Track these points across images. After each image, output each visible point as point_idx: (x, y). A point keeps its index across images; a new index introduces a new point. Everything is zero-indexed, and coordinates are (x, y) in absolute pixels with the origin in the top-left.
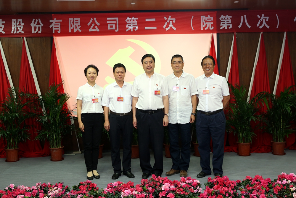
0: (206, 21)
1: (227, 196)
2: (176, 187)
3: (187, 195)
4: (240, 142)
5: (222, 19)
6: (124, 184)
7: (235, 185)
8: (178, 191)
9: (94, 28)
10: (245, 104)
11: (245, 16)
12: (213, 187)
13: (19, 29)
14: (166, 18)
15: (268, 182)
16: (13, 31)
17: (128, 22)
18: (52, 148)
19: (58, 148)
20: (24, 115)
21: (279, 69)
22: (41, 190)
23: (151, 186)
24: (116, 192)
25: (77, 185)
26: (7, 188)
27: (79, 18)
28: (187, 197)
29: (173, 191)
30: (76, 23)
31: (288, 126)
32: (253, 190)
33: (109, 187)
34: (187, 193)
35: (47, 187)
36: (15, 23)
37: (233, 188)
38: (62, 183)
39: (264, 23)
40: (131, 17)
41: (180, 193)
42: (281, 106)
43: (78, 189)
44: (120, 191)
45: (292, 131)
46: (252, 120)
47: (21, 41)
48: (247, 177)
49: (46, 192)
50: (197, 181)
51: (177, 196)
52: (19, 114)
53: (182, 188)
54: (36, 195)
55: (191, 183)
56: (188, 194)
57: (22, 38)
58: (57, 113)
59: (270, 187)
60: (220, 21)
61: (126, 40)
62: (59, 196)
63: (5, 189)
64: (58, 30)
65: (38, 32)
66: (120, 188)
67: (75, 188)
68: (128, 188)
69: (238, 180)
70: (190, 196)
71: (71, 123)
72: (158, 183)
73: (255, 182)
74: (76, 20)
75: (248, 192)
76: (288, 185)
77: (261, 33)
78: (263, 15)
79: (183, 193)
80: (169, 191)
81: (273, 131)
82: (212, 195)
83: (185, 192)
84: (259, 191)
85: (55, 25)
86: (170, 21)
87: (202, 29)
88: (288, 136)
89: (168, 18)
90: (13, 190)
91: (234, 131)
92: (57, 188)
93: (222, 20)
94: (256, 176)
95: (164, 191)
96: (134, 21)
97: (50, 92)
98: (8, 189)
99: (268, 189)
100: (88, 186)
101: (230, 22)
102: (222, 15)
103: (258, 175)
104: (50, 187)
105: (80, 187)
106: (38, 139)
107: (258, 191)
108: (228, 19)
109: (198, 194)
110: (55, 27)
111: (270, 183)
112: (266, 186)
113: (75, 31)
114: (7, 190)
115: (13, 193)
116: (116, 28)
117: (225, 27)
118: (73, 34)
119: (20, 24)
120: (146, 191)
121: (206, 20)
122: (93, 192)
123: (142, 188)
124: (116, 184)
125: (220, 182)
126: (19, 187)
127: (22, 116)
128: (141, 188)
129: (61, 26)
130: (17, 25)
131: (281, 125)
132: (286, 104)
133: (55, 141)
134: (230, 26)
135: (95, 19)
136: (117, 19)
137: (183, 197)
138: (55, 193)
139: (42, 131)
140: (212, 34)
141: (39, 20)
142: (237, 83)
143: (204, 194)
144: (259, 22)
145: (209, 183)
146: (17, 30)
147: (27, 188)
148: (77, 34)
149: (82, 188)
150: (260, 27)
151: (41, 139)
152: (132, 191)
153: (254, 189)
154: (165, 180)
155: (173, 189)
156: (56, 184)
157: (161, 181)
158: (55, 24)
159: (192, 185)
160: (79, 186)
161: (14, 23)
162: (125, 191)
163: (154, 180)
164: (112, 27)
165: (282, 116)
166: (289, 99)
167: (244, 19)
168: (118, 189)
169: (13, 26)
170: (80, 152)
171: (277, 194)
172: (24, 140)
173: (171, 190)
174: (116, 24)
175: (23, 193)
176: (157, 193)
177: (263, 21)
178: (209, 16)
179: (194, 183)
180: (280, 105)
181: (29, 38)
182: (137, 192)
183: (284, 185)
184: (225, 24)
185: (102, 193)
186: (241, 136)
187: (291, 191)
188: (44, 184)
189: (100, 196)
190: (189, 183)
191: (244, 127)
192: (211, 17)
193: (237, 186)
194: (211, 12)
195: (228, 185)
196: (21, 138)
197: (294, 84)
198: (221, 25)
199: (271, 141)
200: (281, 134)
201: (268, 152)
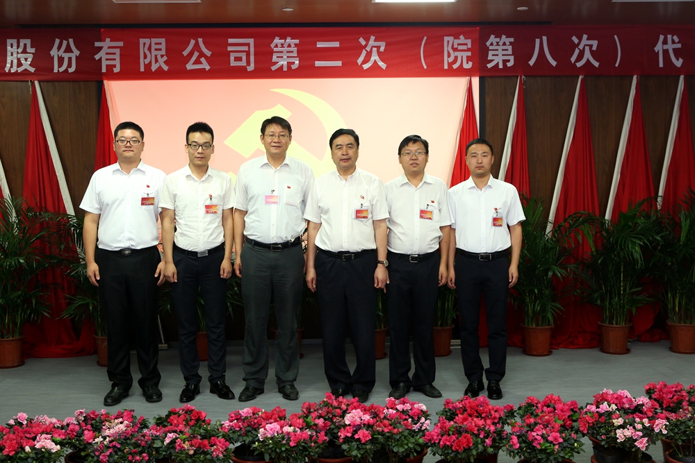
0: (455, 50)
1: (482, 436)
2: (376, 418)
3: (397, 434)
4: (528, 325)
5: (492, 44)
6: (265, 413)
7: (502, 415)
8: (380, 426)
9: (198, 62)
10: (541, 239)
11: (545, 38)
12: (455, 418)
13: (23, 61)
14: (363, 42)
15: (572, 410)
16: (8, 65)
17: (275, 49)
18: (101, 337)
20: (36, 260)
21: (619, 159)
23: (323, 417)
24: (248, 428)
25: (164, 415)
26: (12, 422)
27: (164, 39)
28: (398, 437)
29: (369, 426)
30: (156, 50)
31: (636, 290)
32: (536, 424)
33: (233, 418)
34: (398, 430)
35: (100, 420)
36: (15, 47)
37: (496, 421)
38: (131, 411)
39: (587, 55)
40: (283, 37)
41: (383, 431)
42: (619, 243)
43: (166, 424)
44: (256, 426)
45: (645, 301)
46: (554, 274)
47: (28, 91)
48: (528, 398)
49: (97, 429)
50: (421, 407)
51: (375, 436)
52: (26, 258)
53: (388, 419)
54: (76, 436)
55: (407, 411)
56: (400, 433)
57: (30, 84)
59: (574, 418)
60: (487, 50)
61: (272, 90)
62: (126, 437)
63: (7, 424)
64: (115, 66)
65: (66, 71)
66: (256, 421)
67: (161, 422)
68: (273, 421)
69: (508, 405)
70: (402, 435)
72: (338, 410)
73: (545, 408)
74: (156, 44)
75: (526, 429)
76: (610, 414)
77: (581, 77)
78: (585, 37)
79: (388, 431)
80: (360, 425)
81: (603, 300)
82: (449, 435)
83: (394, 428)
84: (549, 426)
85: (107, 54)
86: (373, 49)
87: (446, 67)
88: (634, 311)
89: (367, 40)
90: (25, 426)
91: (514, 300)
92: (121, 420)
93: (491, 48)
94: (547, 397)
95: (349, 425)
96: (289, 46)
98: (14, 424)
99: (570, 423)
100: (188, 417)
101: (510, 52)
102: (492, 36)
103: (552, 395)
104: (107, 419)
105: (172, 418)
106: (70, 316)
107: (546, 427)
108: (504, 44)
109: (421, 434)
110: (107, 60)
111: (576, 412)
112: (567, 417)
113: (154, 67)
114: (11, 426)
115: (26, 431)
116: (248, 63)
117: (498, 63)
118: (149, 75)
119: (24, 51)
120: (311, 426)
121: (456, 46)
122: (200, 428)
123: (304, 421)
124: (248, 413)
125: (469, 409)
126: (37, 419)
127: (33, 264)
128: (301, 421)
129: (121, 55)
130: (18, 53)
131: (620, 286)
132: (632, 241)
134: (509, 61)
135: (200, 40)
136: (251, 41)
137: (388, 437)
138: (118, 430)
139: (79, 298)
140: (468, 78)
141: (71, 41)
142: (524, 190)
143: (434, 433)
144: (577, 52)
145: (447, 410)
146: (20, 64)
147: (54, 420)
148: (159, 75)
149: (176, 422)
150: (579, 65)
151: (75, 317)
152: (282, 427)
153: (540, 421)
154: (352, 404)
155: (368, 423)
156: (119, 412)
157: (344, 407)
158: (108, 52)
159: (409, 415)
160: (168, 416)
161: (12, 47)
162: (268, 426)
163: (329, 403)
164: (237, 59)
165: (622, 267)
166: (639, 228)
167: (541, 45)
168: (252, 423)
169: (9, 54)
170: (165, 346)
171: (586, 432)
172: (37, 319)
173: (364, 425)
174: (248, 53)
175: (48, 430)
176: (335, 431)
177: (585, 49)
178: (462, 37)
179: (413, 411)
180: (617, 242)
181: (45, 83)
182: (292, 428)
183: (600, 415)
184: (498, 55)
185: (218, 430)
186: (530, 311)
187: (614, 426)
188: (93, 413)
189: (214, 436)
190: (403, 411)
191: (536, 291)
192: (465, 39)
193: (507, 416)
194: (466, 29)
195: (486, 416)
196: (30, 314)
197: (653, 195)
198: (489, 59)
199: (599, 323)
200: (620, 306)
201: (591, 347)
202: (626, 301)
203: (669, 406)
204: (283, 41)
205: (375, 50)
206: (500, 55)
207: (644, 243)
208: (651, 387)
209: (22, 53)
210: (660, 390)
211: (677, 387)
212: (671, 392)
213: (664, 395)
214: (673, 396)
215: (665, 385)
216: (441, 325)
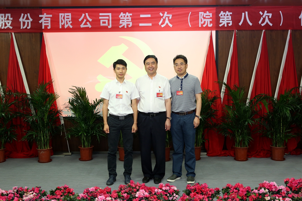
0: (204, 18)
2: (150, 194)
4: (237, 146)
5: (222, 15)
6: (101, 190)
7: (213, 193)
8: (152, 198)
9: (86, 24)
11: (247, 13)
12: (190, 194)
13: (7, 24)
14: (161, 15)
15: (247, 191)
16: (1, 26)
17: (121, 18)
18: (40, 150)
19: (46, 149)
20: (11, 114)
21: (282, 69)
22: (17, 194)
23: (127, 193)
24: (92, 197)
25: (54, 190)
27: (70, 14)
29: (146, 198)
30: (67, 18)
31: (288, 131)
33: (85, 192)
35: (24, 192)
36: (3, 17)
37: (210, 196)
38: (39, 187)
39: (267, 20)
40: (125, 12)
41: (153, 200)
42: (280, 109)
45: (292, 136)
46: (248, 123)
47: (9, 37)
48: (227, 184)
49: (21, 196)
50: (174, 188)
52: (6, 113)
53: (156, 195)
54: (12, 199)
55: (167, 190)
57: (10, 34)
58: (45, 113)
59: (248, 195)
60: (220, 18)
61: (120, 37)
64: (48, 26)
65: (26, 28)
66: (95, 194)
67: (52, 193)
68: (103, 194)
69: (217, 188)
71: (61, 123)
72: (135, 189)
73: (234, 190)
74: (67, 16)
76: (264, 194)
77: (264, 31)
78: (266, 12)
79: (155, 200)
80: (142, 197)
81: (272, 135)
84: (234, 199)
85: (45, 20)
87: (200, 26)
89: (163, 13)
91: (230, 135)
92: (33, 192)
93: (221, 17)
94: (236, 184)
95: (138, 197)
97: (39, 90)
99: (246, 198)
100: (64, 191)
101: (230, 19)
102: (222, 12)
103: (239, 183)
104: (26, 192)
105: (56, 191)
106: (25, 140)
107: (232, 200)
108: (228, 15)
110: (45, 23)
111: (250, 192)
112: (244, 195)
113: (66, 26)
116: (109, 24)
117: (224, 24)
118: (64, 30)
119: (8, 19)
120: (120, 197)
121: (204, 16)
122: (68, 197)
123: (117, 194)
124: (93, 189)
125: (197, 190)
127: (9, 116)
129: (51, 21)
130: (5, 20)
131: (281, 129)
132: (285, 108)
133: (43, 142)
134: (229, 23)
135: (87, 14)
136: (110, 14)
138: (30, 197)
139: (29, 132)
140: (210, 31)
141: (29, 14)
142: (236, 83)
144: (262, 19)
145: (187, 190)
146: (5, 25)
147: (3, 191)
148: (68, 30)
149: (58, 193)
150: (263, 25)
151: (28, 140)
152: (106, 197)
153: (230, 197)
154: (142, 186)
155: (147, 196)
156: (33, 188)
157: (138, 187)
159: (168, 192)
162: (99, 197)
163: (131, 186)
164: (104, 23)
165: (281, 120)
166: (289, 102)
167: (245, 15)
168: (94, 195)
169: (1, 21)
170: (70, 153)
172: (11, 141)
174: (109, 20)
176: (132, 200)
178: (207, 12)
179: (170, 190)
180: (278, 108)
181: (17, 34)
182: (111, 198)
183: (260, 194)
184: (224, 20)
185: (76, 198)
186: (238, 140)
187: (265, 200)
188: (21, 188)
190: (165, 191)
191: (240, 131)
192: (209, 13)
193: (215, 194)
194: (210, 8)
195: (205, 193)
196: (7, 139)
197: (297, 86)
198: (220, 22)
199: (271, 146)
200: (280, 138)
201: (267, 157)
202: (283, 136)
203: (295, 190)
204: (125, 14)
205: (167, 18)
206: (226, 21)
207: (291, 109)
208: (287, 180)
209: (6, 20)
210: (291, 182)
211: (300, 180)
212: (296, 183)
213: (293, 185)
214: (297, 185)
215: (294, 180)
216: (196, 146)
